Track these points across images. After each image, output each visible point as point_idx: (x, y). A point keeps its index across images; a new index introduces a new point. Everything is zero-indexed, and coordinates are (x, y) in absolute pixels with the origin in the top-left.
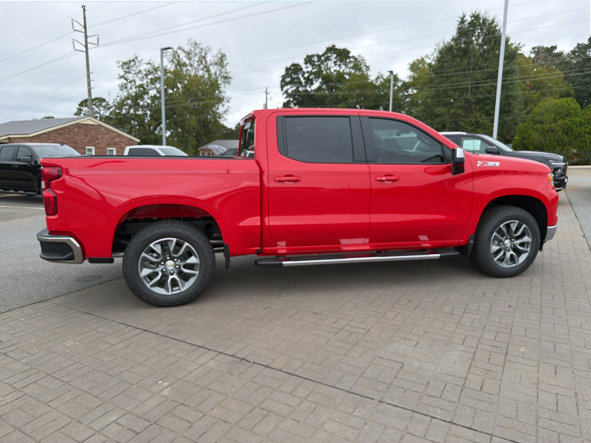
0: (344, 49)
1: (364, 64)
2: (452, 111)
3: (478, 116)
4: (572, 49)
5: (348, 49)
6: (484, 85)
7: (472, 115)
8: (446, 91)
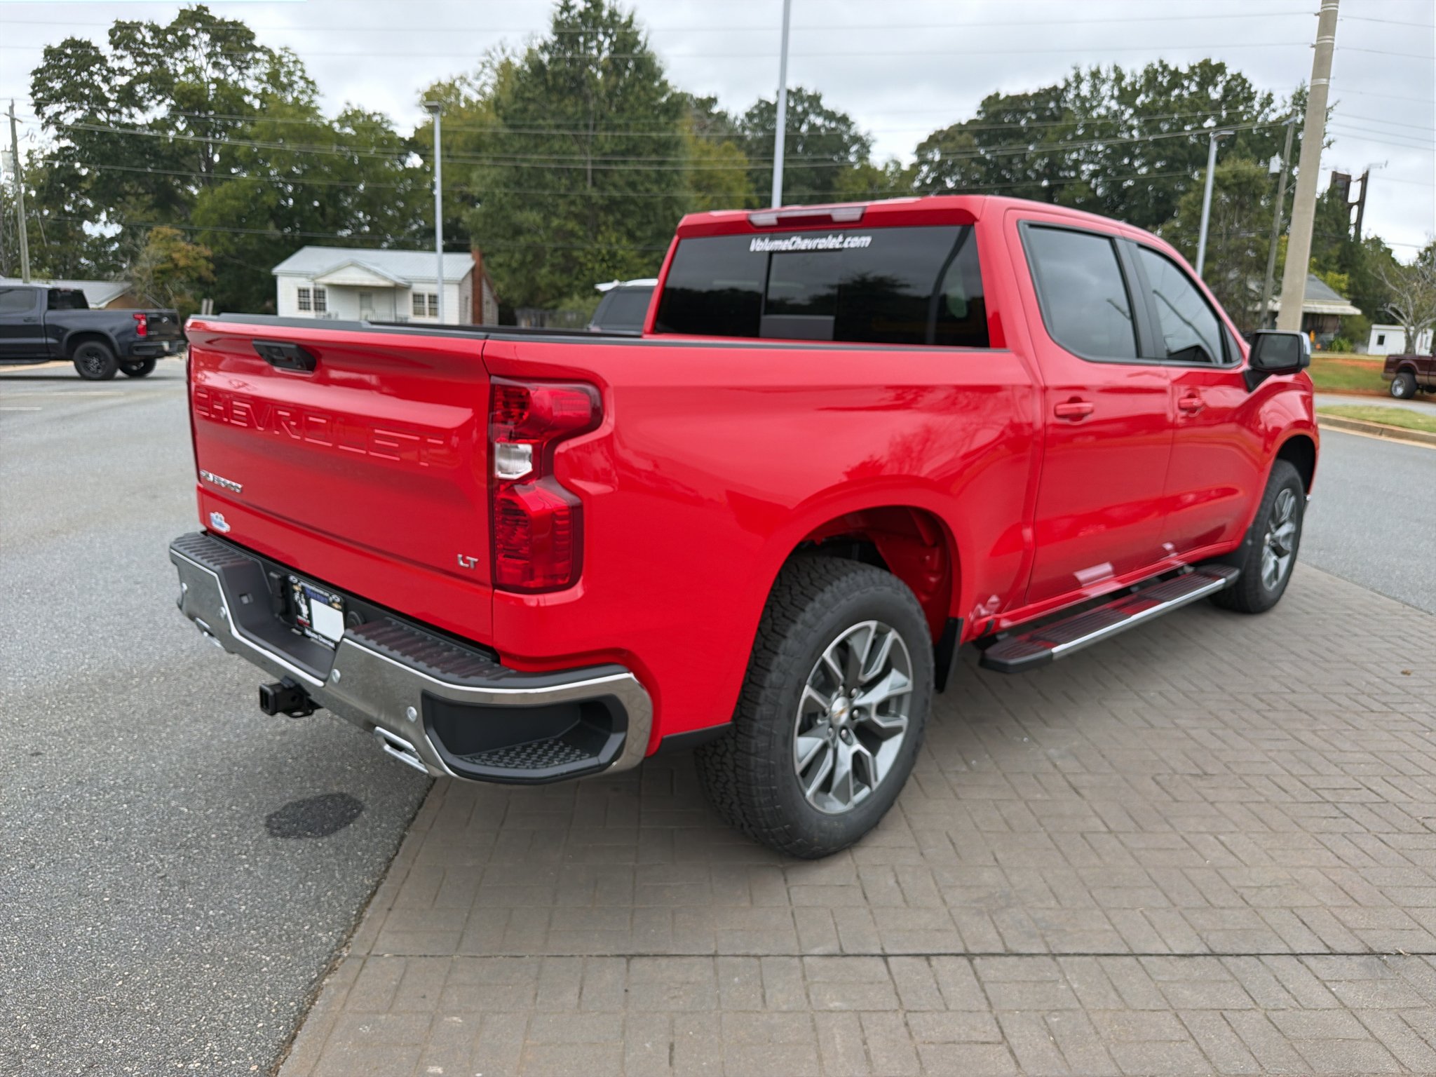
0: (234, 23)
1: (299, 73)
2: (555, 222)
3: (613, 240)
4: (748, 110)
5: (247, 25)
6: (621, 167)
7: (600, 238)
8: (537, 173)
